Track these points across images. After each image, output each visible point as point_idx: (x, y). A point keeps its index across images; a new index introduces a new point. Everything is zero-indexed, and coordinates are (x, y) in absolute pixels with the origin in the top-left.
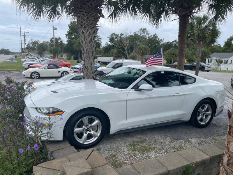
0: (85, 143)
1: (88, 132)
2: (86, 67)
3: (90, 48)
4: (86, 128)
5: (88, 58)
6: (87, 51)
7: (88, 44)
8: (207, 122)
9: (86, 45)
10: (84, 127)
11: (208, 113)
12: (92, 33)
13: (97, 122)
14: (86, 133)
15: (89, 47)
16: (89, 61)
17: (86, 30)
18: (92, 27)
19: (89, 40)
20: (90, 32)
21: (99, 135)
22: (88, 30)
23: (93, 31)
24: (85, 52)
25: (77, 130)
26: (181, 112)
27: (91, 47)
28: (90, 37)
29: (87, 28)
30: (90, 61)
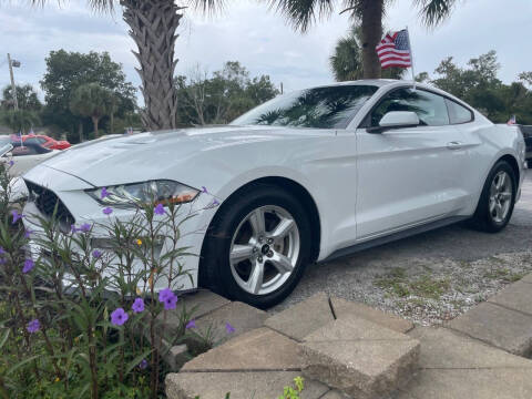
0: (262, 292)
1: (265, 258)
2: (154, 121)
3: (162, 67)
4: (260, 246)
5: (160, 95)
6: (156, 75)
7: (158, 54)
8: (504, 216)
9: (152, 58)
10: (253, 241)
11: (505, 194)
12: (166, 23)
13: (286, 223)
14: (260, 261)
15: (161, 62)
16: (162, 102)
17: (150, 16)
18: (165, 7)
19: (159, 43)
20: (161, 22)
21: (294, 263)
22: (155, 16)
23: (168, 20)
24: (150, 77)
25: (238, 251)
26: (462, 193)
27: (165, 65)
28: (163, 37)
29: (152, 11)
30: (165, 102)
